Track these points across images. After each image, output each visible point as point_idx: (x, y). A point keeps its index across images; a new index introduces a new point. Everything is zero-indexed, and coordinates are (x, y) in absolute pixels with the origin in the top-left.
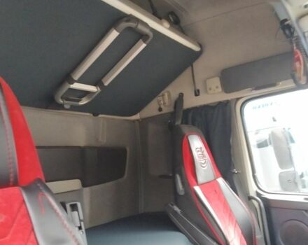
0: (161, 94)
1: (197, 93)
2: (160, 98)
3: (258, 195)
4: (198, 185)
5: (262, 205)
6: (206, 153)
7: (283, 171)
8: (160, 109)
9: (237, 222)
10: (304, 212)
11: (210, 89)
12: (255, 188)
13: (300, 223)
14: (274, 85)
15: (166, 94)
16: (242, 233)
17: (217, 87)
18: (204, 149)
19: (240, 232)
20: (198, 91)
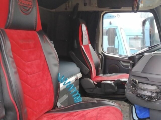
0: (68, 2)
1: (85, 5)
2: (67, 3)
3: (102, 53)
4: (83, 45)
5: (103, 57)
6: (86, 33)
7: (110, 46)
8: (66, 9)
9: (93, 62)
10: (119, 61)
11: (92, 4)
12: (101, 50)
13: (116, 65)
14: (119, 8)
15: (70, 2)
16: (95, 66)
17: (95, 4)
18: (86, 31)
19: (94, 66)
20: (86, 4)
